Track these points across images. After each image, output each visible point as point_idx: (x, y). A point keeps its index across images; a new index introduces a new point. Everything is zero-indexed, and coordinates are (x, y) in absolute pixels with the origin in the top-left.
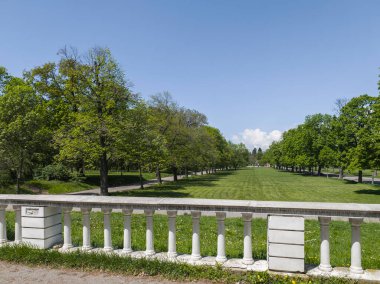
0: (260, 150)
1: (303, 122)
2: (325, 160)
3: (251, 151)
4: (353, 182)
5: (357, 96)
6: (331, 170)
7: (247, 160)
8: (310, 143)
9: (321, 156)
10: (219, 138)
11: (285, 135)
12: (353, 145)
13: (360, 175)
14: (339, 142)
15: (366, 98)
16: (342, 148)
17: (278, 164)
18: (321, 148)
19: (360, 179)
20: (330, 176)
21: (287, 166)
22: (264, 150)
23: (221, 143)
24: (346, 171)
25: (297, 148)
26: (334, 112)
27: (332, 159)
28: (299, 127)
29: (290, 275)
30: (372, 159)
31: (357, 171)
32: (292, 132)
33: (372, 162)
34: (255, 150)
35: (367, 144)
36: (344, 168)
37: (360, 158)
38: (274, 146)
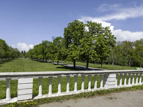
0: (25, 51)
1: (41, 43)
2: (48, 57)
3: (21, 52)
4: (56, 64)
5: (58, 37)
6: (50, 60)
7: (19, 55)
8: (44, 51)
9: (47, 56)
10: (5, 44)
11: (35, 47)
12: (56, 52)
13: (58, 62)
14: (52, 51)
15: (60, 38)
16: (53, 53)
17: (32, 58)
18: (47, 53)
19: (58, 64)
20: (49, 62)
21: (35, 58)
22: (26, 52)
23: (6, 47)
24: (54, 61)
25: (39, 52)
26: (51, 41)
27: (50, 57)
28: (40, 44)
29: (26, 101)
30: (61, 57)
31: (57, 61)
32: (37, 46)
33: (61, 58)
34: (22, 52)
35: (60, 52)
36: (54, 60)
37: (58, 57)
38: (31, 50)
